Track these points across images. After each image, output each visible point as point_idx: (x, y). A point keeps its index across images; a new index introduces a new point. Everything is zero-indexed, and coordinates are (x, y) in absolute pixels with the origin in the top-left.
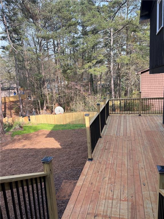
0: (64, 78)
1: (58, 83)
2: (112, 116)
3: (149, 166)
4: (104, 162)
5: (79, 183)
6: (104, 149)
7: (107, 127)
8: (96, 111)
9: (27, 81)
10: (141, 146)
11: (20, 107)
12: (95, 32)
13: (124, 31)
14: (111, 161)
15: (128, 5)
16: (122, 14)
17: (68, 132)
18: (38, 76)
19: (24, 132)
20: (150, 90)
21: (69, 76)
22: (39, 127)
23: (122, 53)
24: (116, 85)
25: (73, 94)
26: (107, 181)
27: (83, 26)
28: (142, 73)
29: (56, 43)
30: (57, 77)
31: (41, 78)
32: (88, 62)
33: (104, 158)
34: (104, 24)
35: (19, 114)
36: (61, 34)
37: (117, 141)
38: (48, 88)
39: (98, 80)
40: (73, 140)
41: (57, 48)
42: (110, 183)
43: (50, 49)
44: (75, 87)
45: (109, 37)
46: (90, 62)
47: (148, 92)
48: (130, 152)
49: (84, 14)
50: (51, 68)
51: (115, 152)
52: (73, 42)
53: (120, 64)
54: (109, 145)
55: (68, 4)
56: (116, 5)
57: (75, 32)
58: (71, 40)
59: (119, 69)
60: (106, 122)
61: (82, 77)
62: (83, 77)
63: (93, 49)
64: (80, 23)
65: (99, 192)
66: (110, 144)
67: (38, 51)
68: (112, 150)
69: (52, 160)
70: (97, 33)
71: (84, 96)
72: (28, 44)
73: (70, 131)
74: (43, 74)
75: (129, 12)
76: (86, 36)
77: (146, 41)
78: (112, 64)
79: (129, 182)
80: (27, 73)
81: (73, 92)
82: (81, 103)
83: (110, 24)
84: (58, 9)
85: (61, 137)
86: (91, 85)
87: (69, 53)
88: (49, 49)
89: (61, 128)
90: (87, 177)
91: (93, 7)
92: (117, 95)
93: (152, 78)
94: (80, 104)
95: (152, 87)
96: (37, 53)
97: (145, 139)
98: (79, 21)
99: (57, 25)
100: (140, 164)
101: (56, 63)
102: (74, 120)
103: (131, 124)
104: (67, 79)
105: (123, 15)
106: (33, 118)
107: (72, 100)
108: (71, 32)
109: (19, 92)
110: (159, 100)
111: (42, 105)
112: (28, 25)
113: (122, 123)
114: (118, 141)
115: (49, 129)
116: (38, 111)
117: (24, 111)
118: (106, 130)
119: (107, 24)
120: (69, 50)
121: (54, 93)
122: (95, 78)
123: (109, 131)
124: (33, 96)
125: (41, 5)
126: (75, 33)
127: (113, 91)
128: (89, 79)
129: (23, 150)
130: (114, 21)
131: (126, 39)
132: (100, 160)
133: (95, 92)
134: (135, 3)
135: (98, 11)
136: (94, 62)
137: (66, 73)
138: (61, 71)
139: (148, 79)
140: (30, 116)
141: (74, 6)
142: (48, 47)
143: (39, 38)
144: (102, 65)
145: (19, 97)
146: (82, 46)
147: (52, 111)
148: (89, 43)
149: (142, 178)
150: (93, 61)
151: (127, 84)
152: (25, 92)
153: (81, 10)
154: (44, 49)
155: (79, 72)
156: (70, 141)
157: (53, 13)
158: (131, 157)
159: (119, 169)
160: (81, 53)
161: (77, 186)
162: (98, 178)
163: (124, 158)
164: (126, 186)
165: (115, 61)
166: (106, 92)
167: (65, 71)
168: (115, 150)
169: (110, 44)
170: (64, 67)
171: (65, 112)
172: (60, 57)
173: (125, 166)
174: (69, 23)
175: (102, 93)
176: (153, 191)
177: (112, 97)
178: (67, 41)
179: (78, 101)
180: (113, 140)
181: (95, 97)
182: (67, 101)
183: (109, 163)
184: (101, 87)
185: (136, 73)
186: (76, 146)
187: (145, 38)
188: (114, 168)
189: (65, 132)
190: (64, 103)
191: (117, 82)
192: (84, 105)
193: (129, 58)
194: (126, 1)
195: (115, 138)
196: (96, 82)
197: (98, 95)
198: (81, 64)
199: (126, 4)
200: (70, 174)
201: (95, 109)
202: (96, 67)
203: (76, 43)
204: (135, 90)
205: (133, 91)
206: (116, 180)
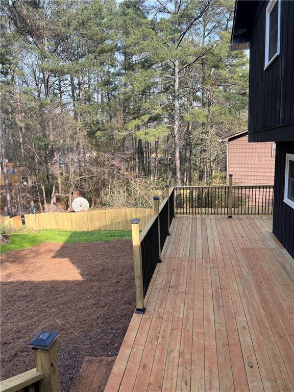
0: (90, 145)
1: (79, 154)
2: (179, 218)
3: (256, 323)
4: (169, 317)
5: (119, 367)
6: (168, 287)
7: (172, 241)
8: (148, 207)
9: (21, 150)
10: (238, 279)
11: (5, 197)
12: (146, 64)
13: (198, 65)
14: (182, 314)
15: (204, 21)
16: (194, 37)
17: (96, 247)
18: (41, 142)
19: (12, 246)
20: (244, 170)
21: (99, 142)
22: (42, 236)
23: (195, 104)
24: (183, 160)
25: (106, 175)
26: (176, 360)
27: (125, 54)
28: (230, 140)
29: (76, 81)
30: (78, 144)
31: (48, 145)
32: (134, 119)
33: (169, 307)
34: (163, 51)
35: (4, 211)
36: (85, 66)
37: (191, 270)
38: (60, 164)
39: (152, 151)
40: (105, 262)
41: (78, 91)
42: (182, 365)
43: (65, 93)
44: (111, 162)
45: (172, 76)
46: (138, 117)
47: (240, 173)
48: (218, 292)
49: (127, 33)
50: (66, 127)
51: (188, 293)
52: (108, 81)
53: (191, 123)
54: (176, 277)
55: (98, 14)
56: (185, 20)
57: (111, 63)
58: (103, 79)
59: (188, 133)
60: (170, 230)
61: (123, 145)
62: (126, 145)
63: (143, 95)
64: (120, 47)
65: (160, 387)
66: (178, 275)
67: (42, 96)
68: (182, 289)
69: (56, 339)
70: (150, 67)
71: (127, 179)
72: (23, 82)
73: (101, 244)
74: (51, 138)
75: (206, 33)
76: (131, 72)
77: (236, 84)
78: (177, 123)
79: (221, 360)
80: (20, 135)
81: (106, 171)
82: (121, 191)
83: (174, 53)
84: (81, 21)
85: (82, 257)
86: (139, 159)
87: (100, 101)
88: (62, 92)
89: (83, 239)
90: (135, 350)
91: (143, 21)
92: (185, 178)
93: (248, 150)
94: (119, 192)
95: (247, 165)
96: (40, 99)
97: (243, 265)
98: (119, 45)
99: (78, 49)
100: (239, 318)
101: (76, 118)
102: (107, 223)
103: (216, 234)
104: (97, 148)
105: (196, 39)
106: (30, 218)
107: (104, 185)
108: (103, 63)
109: (5, 170)
110: (265, 190)
111: (49, 194)
112: (25, 47)
113: (199, 232)
114: (193, 268)
115: (60, 241)
116: (41, 206)
117: (13, 205)
118: (170, 246)
119: (168, 53)
120: (100, 97)
121: (71, 173)
122: (146, 147)
123: (175, 248)
124: (31, 178)
125: (49, 12)
126: (111, 65)
127: (178, 171)
128: (136, 149)
129: (7, 284)
130: (180, 48)
131: (201, 80)
132: (160, 311)
133: (147, 172)
134: (218, 18)
135: (153, 29)
136: (146, 118)
137: (94, 138)
138: (85, 132)
139: (241, 150)
140: (25, 216)
141: (110, 18)
142: (62, 89)
143: (45, 72)
144: (159, 124)
145: (5, 180)
146: (123, 90)
147: (66, 205)
148: (136, 84)
149: (245, 351)
150: (143, 117)
151: (204, 159)
152: (16, 170)
153: (122, 25)
154: (54, 93)
155: (119, 135)
156: (100, 265)
157: (71, 28)
158: (221, 305)
159: (199, 332)
160: (122, 102)
161: (114, 374)
162: (158, 352)
163: (208, 306)
164: (215, 370)
165: (182, 118)
166: (166, 173)
167: (92, 133)
168: (189, 288)
169: (174, 88)
170: (90, 126)
171: (92, 207)
172: (84, 107)
173: (209, 323)
174: (100, 47)
175: (158, 174)
176: (269, 380)
177: (177, 182)
178: (97, 79)
179: (116, 189)
180: (184, 266)
181: (147, 182)
182: (96, 187)
183: (179, 317)
184: (156, 163)
185: (220, 140)
186: (111, 277)
187: (235, 79)
188: (189, 328)
189: (91, 246)
190: (90, 191)
191: (186, 156)
192: (128, 195)
193: (206, 113)
194: (202, 14)
195: (187, 263)
196: (148, 154)
197: (152, 178)
198: (122, 121)
199: (201, 19)
200: (99, 342)
201: (146, 202)
202: (147, 127)
203: (112, 84)
204: (216, 169)
205: (214, 172)
206: (195, 357)
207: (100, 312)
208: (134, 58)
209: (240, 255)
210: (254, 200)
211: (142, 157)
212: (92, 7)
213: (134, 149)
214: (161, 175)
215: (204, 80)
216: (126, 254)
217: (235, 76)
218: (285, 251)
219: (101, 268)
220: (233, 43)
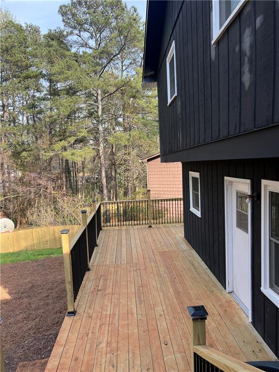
0: (15, 165)
1: (3, 174)
2: (106, 231)
3: (170, 310)
4: (98, 315)
5: (52, 363)
6: (96, 290)
7: (100, 251)
8: (76, 223)
10: (156, 278)
12: (71, 91)
13: (118, 94)
14: (109, 311)
15: (122, 58)
16: (114, 70)
17: (24, 267)
20: (162, 186)
21: (24, 162)
23: (117, 128)
24: (109, 178)
25: (32, 194)
26: (105, 349)
27: (50, 81)
28: (149, 160)
30: (2, 164)
32: (61, 140)
33: (97, 308)
34: (86, 81)
36: (9, 90)
37: (117, 274)
39: (79, 171)
40: (34, 280)
41: (2, 113)
42: (110, 353)
44: (38, 181)
45: (95, 103)
46: (65, 139)
47: (158, 189)
48: (140, 290)
49: (51, 62)
51: (114, 294)
52: (33, 104)
53: (114, 145)
54: (104, 281)
55: (23, 43)
56: (105, 56)
57: (36, 88)
58: (29, 102)
59: (113, 154)
60: (98, 242)
61: (49, 165)
62: (52, 165)
63: (68, 118)
64: (45, 75)
66: (106, 280)
68: (109, 291)
70: (74, 93)
71: (54, 198)
73: (28, 263)
75: (124, 68)
76: (56, 97)
77: (151, 113)
78: (101, 145)
79: (142, 343)
81: (33, 190)
82: (49, 210)
83: (97, 83)
84: (4, 48)
85: (9, 277)
86: (66, 178)
87: (25, 123)
89: (9, 260)
90: (67, 347)
91: (67, 53)
92: (112, 195)
94: (46, 211)
95: (164, 182)
97: (160, 266)
98: (44, 72)
100: (157, 308)
102: (35, 243)
103: (138, 242)
104: (22, 168)
105: (116, 72)
107: (30, 204)
108: (28, 88)
113: (124, 242)
114: (119, 272)
118: (98, 256)
119: (91, 82)
120: (25, 118)
122: (73, 167)
123: (102, 257)
126: (36, 90)
127: (105, 188)
128: (63, 169)
130: (102, 79)
131: (122, 107)
132: (89, 311)
133: (74, 190)
134: (134, 56)
135: (76, 61)
136: (72, 140)
137: (20, 158)
138: (10, 153)
139: (158, 170)
141: (35, 47)
144: (85, 146)
146: (48, 113)
148: (62, 109)
149: (162, 333)
150: (69, 139)
151: (128, 177)
153: (46, 55)
155: (45, 155)
156: (29, 282)
158: (142, 299)
159: (124, 324)
160: (47, 124)
161: (48, 369)
162: (88, 346)
163: (131, 302)
164: (137, 352)
165: (106, 140)
166: (93, 191)
167: (17, 153)
168: (115, 290)
169: (97, 113)
170: (15, 147)
171: (17, 228)
172: (8, 129)
173: (133, 316)
174: (25, 73)
175: (86, 192)
176: (179, 353)
177: (104, 199)
178: (22, 102)
179: (43, 208)
180: (111, 272)
181: (75, 200)
182: (21, 206)
183: (106, 314)
184: (84, 182)
185: (140, 161)
186: (40, 292)
187: (150, 108)
188: (116, 322)
189: (18, 266)
190: (15, 212)
191: (111, 175)
192: (55, 213)
193: (128, 137)
194: (119, 52)
195: (113, 268)
196: (76, 173)
197: (80, 196)
198: (49, 142)
199: (119, 56)
200: (32, 349)
201: (75, 219)
202: (74, 148)
203: (37, 108)
204: (139, 187)
205: (137, 189)
206: (121, 345)
207: (32, 324)
208: (59, 85)
209: (158, 258)
210: (171, 212)
211: (69, 176)
212: (16, 36)
213: (61, 169)
214: (88, 192)
215: (124, 108)
216: (55, 270)
217: (151, 106)
218: (194, 252)
219: (30, 285)
220: (144, 82)
